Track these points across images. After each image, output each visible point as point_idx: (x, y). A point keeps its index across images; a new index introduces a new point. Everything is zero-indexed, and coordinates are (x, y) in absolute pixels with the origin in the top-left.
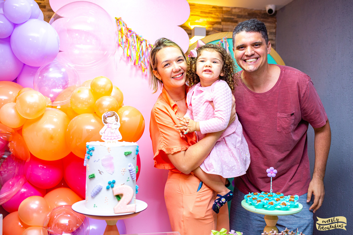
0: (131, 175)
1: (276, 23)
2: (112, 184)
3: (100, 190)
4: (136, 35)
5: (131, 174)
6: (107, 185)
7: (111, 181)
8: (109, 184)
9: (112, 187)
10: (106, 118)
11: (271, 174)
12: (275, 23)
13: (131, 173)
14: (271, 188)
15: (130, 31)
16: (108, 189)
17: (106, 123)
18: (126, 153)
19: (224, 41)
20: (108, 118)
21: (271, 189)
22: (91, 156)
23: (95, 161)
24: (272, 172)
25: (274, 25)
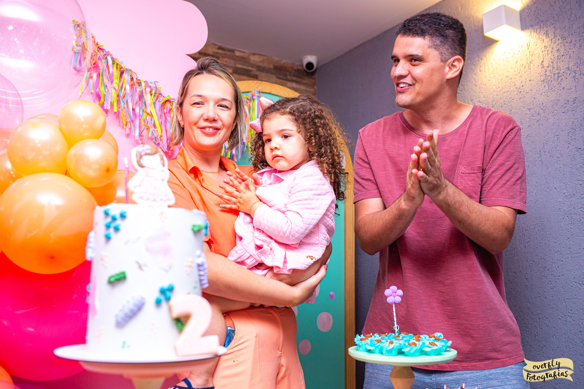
0: (200, 275)
1: (315, 87)
2: (166, 293)
3: (139, 308)
4: (112, 58)
5: (202, 273)
6: (156, 295)
7: (166, 285)
8: (163, 292)
9: (168, 299)
10: (141, 157)
11: (394, 297)
12: (313, 87)
13: (200, 270)
14: (395, 323)
15: (100, 49)
16: (158, 303)
17: (142, 166)
18: (194, 226)
19: (256, 94)
20: (145, 157)
21: (396, 326)
22: (117, 229)
23: (126, 243)
24: (395, 294)
25: (312, 90)
